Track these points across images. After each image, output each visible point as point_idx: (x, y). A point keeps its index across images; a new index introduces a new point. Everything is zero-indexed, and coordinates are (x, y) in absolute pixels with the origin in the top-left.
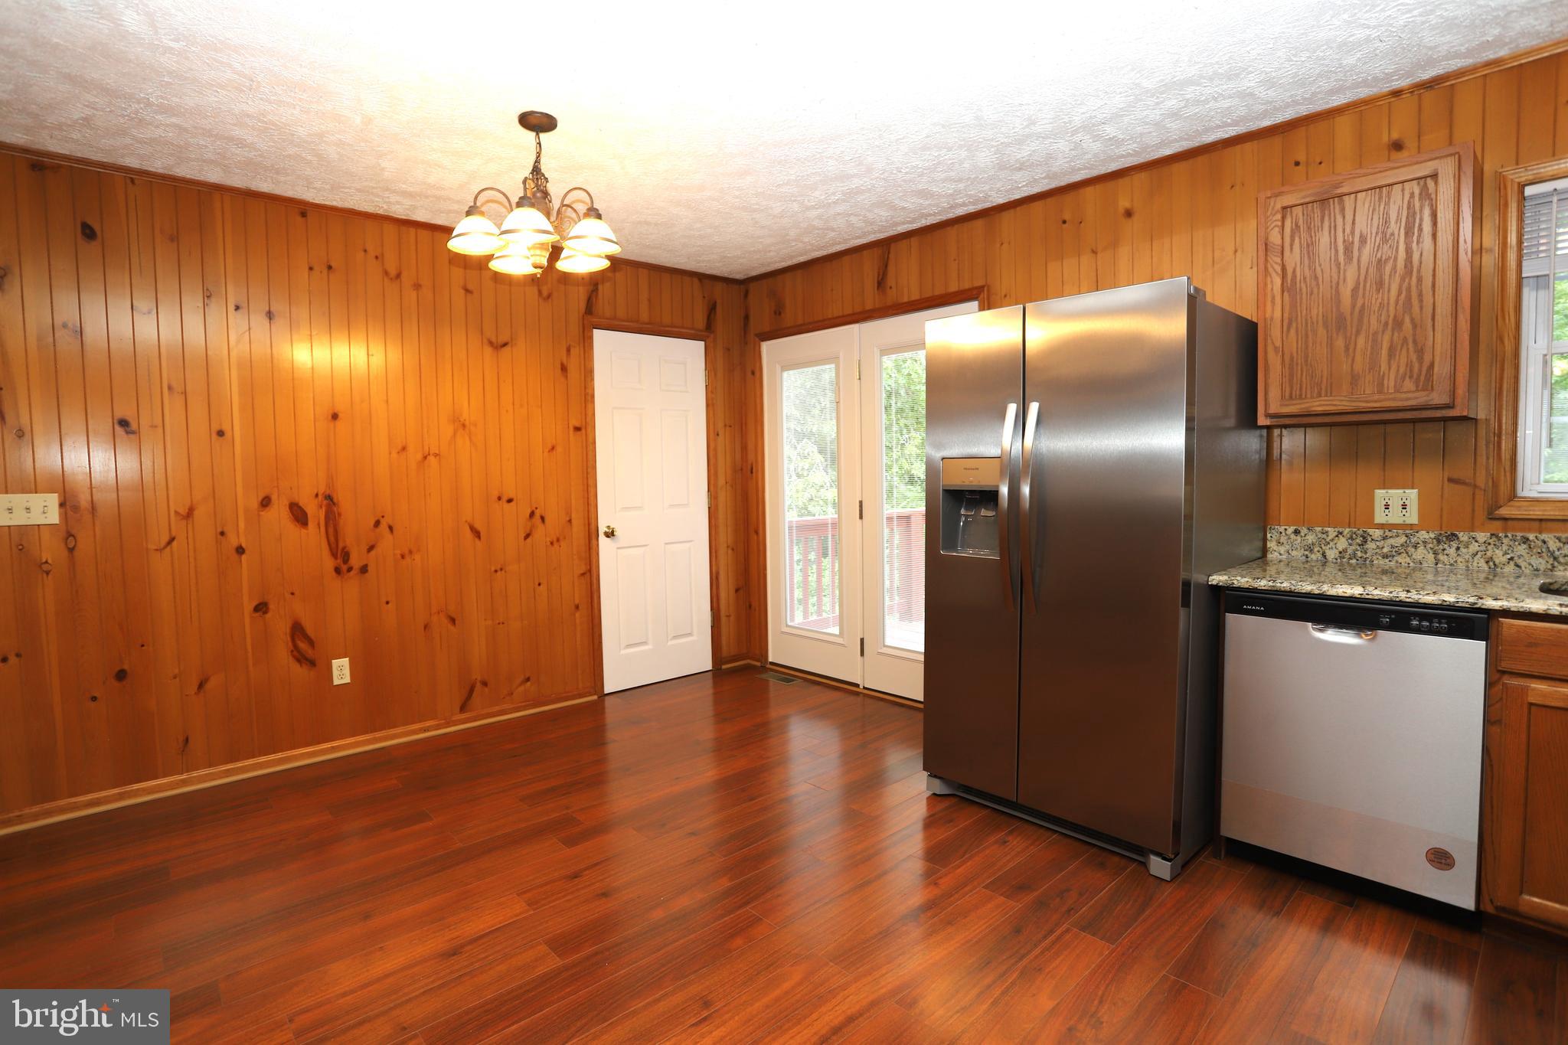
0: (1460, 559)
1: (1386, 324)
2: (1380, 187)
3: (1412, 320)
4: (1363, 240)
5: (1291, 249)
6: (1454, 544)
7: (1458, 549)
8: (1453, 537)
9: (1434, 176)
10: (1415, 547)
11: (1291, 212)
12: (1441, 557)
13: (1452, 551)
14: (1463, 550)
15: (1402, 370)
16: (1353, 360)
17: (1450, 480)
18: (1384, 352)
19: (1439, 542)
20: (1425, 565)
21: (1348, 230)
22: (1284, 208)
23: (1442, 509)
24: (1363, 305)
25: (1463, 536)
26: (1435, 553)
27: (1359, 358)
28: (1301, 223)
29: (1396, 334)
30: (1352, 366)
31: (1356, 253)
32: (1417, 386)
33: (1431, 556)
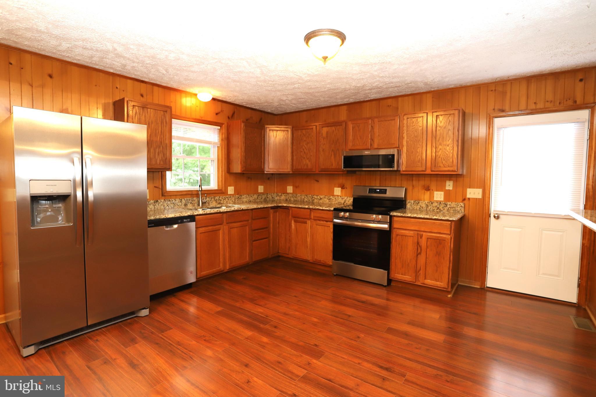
0: (159, 207)
1: (157, 146)
2: (156, 110)
3: (162, 147)
4: (152, 123)
5: (135, 118)
6: (158, 203)
7: (158, 204)
8: (157, 201)
9: (166, 112)
10: (150, 205)
11: (135, 108)
12: (155, 207)
13: (157, 205)
14: (159, 204)
15: (160, 159)
16: (150, 154)
17: (155, 187)
18: (157, 154)
19: (155, 203)
20: (152, 209)
21: (149, 118)
22: (133, 106)
23: (153, 194)
24: (152, 140)
25: (159, 201)
26: (154, 206)
27: (151, 154)
28: (137, 111)
29: (159, 150)
30: (150, 156)
31: (150, 125)
32: (163, 163)
33: (153, 207)
